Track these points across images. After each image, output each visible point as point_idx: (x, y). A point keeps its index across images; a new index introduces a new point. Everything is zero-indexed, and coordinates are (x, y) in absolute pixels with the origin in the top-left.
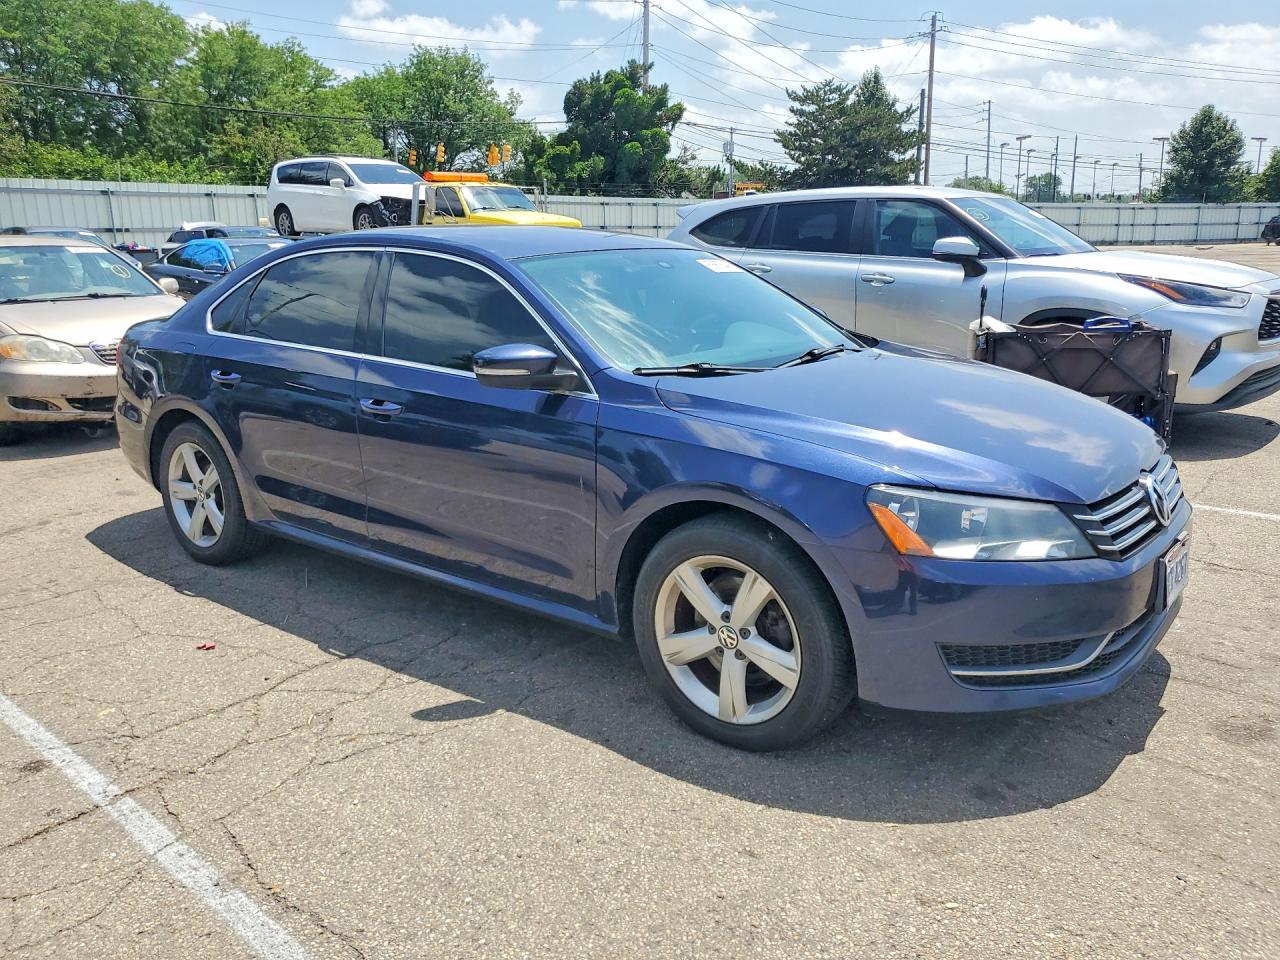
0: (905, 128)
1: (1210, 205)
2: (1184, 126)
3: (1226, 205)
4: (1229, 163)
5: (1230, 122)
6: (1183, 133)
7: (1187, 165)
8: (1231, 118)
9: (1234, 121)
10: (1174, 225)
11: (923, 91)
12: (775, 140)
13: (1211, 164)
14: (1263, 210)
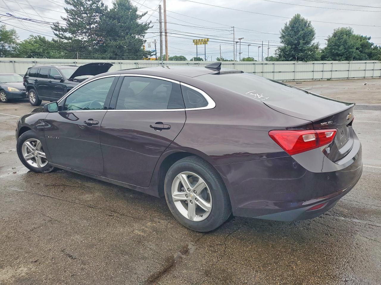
0: (139, 21)
1: (300, 62)
2: (286, 24)
3: (308, 62)
4: (308, 43)
5: (308, 22)
6: (286, 28)
7: (288, 43)
8: (309, 20)
9: (310, 22)
10: (283, 72)
11: (160, 6)
12: (52, 28)
13: (299, 43)
14: (324, 65)
